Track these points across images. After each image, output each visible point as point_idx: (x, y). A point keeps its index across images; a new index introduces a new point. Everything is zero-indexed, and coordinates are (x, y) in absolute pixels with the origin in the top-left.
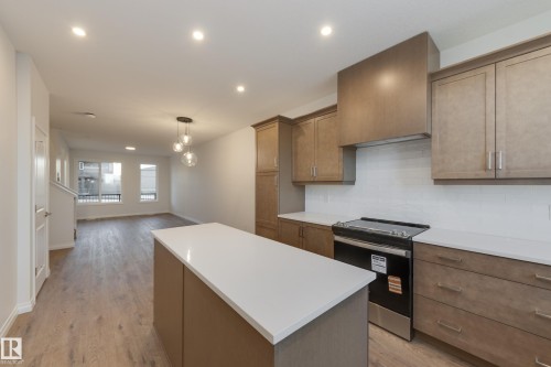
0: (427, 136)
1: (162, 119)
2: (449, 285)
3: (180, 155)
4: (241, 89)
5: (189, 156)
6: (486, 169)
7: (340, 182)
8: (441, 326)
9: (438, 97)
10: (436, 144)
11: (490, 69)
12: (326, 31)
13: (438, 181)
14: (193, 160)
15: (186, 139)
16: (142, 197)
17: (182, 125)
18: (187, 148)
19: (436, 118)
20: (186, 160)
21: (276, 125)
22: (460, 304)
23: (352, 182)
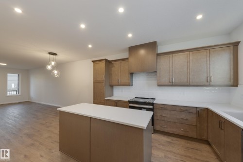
0: (156, 72)
1: (40, 53)
2: (163, 115)
3: (51, 71)
4: (90, 46)
5: (56, 72)
6: (170, 82)
7: (129, 85)
8: (161, 127)
9: (158, 61)
10: (158, 75)
11: (171, 55)
12: (130, 35)
13: (158, 85)
14: (58, 74)
15: (53, 63)
16: (8, 93)
17: (52, 56)
18: (54, 68)
19: (158, 67)
20: (54, 74)
21: (104, 62)
22: (166, 119)
23: (132, 85)
